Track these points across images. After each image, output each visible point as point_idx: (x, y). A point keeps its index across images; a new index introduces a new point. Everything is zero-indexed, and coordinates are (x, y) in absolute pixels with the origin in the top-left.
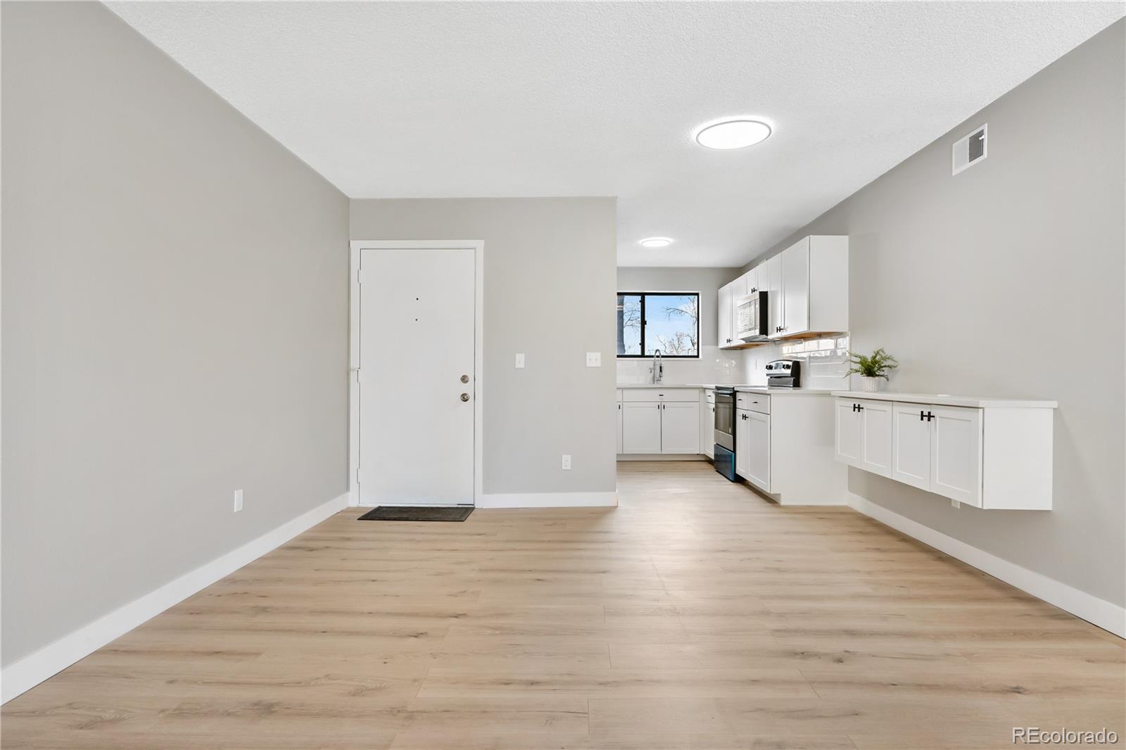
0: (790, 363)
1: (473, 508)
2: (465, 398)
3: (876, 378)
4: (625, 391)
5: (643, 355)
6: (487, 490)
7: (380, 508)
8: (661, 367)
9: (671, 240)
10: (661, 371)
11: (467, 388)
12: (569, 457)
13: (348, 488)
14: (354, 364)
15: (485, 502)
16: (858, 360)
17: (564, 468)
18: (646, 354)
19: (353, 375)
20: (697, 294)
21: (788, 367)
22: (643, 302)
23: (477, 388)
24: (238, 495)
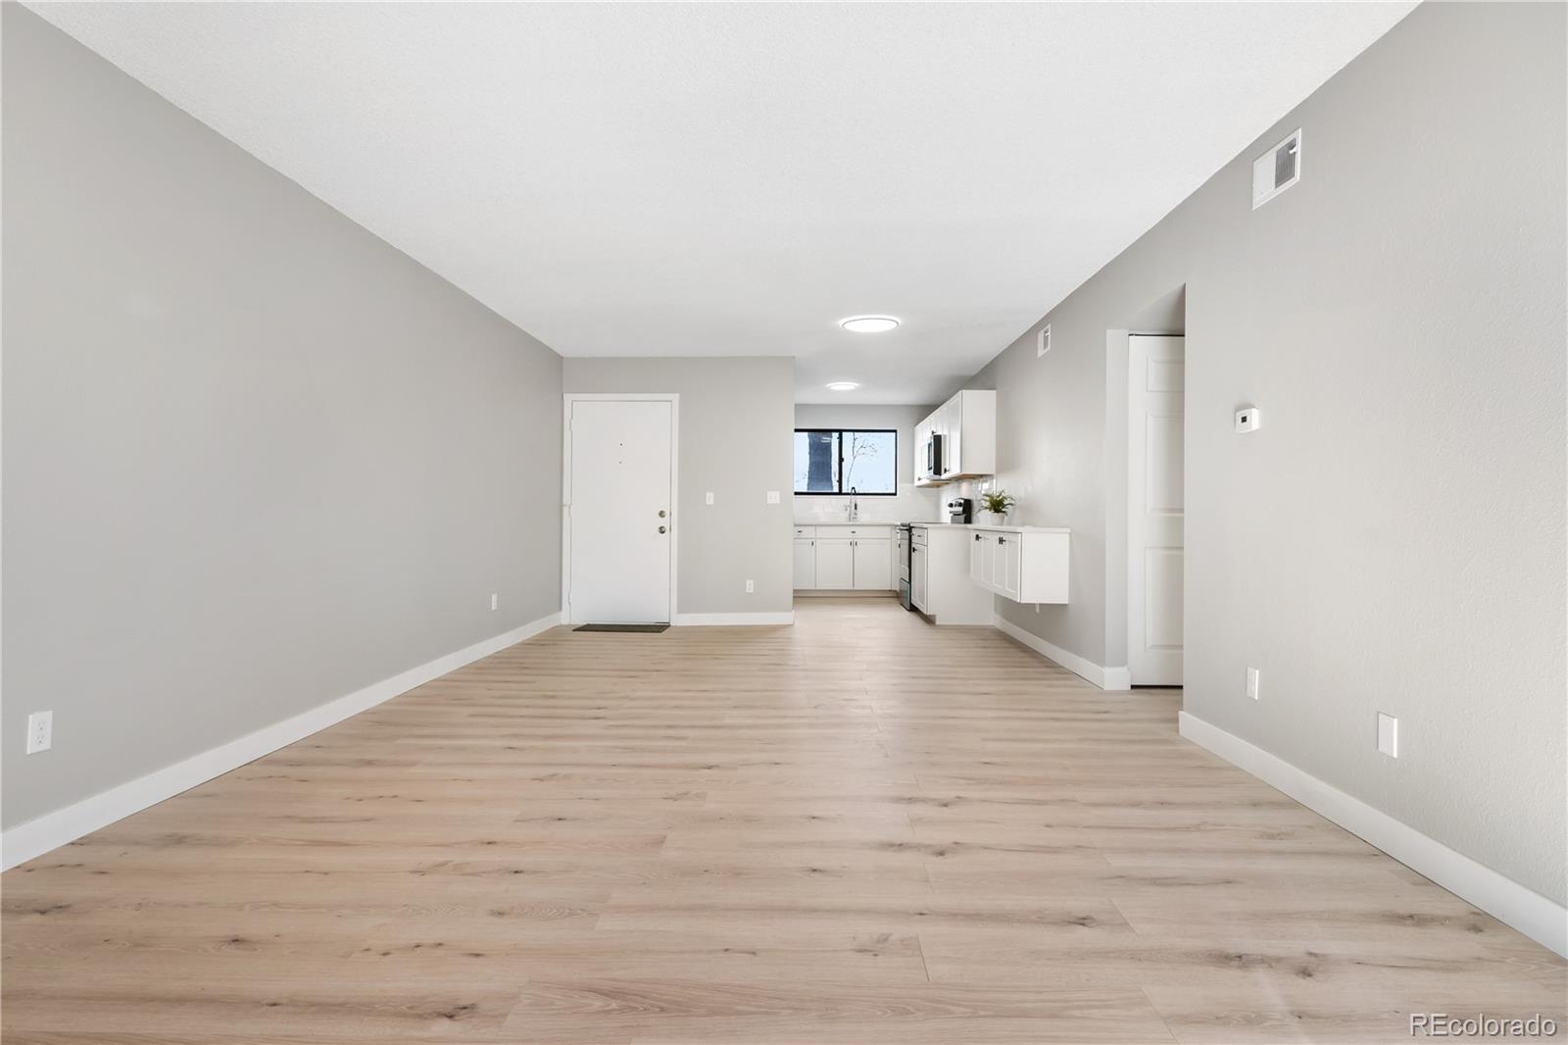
0: (962, 501)
1: (669, 626)
2: (662, 531)
3: (1000, 514)
4: (818, 528)
5: (840, 493)
6: (680, 611)
7: (589, 625)
8: (856, 505)
9: (857, 385)
10: (856, 508)
11: (664, 522)
12: (752, 582)
13: (560, 608)
14: (566, 500)
15: (679, 620)
16: (988, 498)
17: (747, 591)
18: (844, 491)
19: (566, 511)
20: (895, 431)
21: (960, 505)
22: (840, 438)
23: (672, 521)
24: (494, 598)
